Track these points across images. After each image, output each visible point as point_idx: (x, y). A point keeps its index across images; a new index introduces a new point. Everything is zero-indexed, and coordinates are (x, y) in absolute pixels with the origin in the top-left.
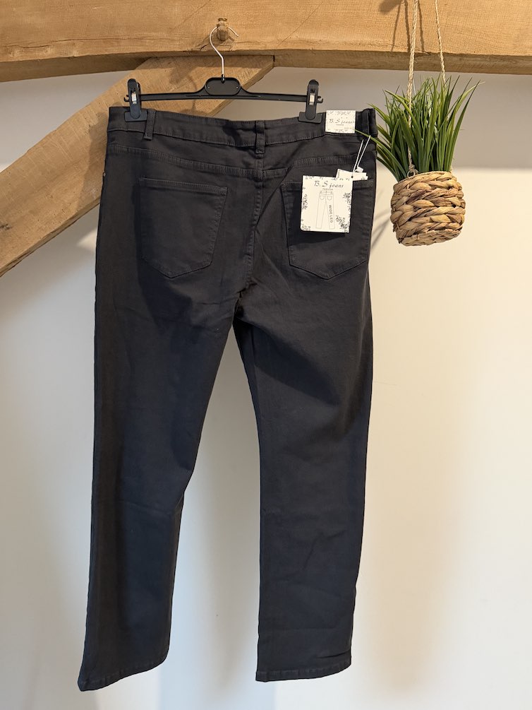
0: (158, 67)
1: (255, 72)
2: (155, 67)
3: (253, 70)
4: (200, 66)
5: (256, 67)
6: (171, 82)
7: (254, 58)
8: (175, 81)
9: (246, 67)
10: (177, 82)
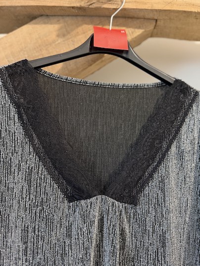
0: (47, 23)
1: (138, 32)
2: (45, 23)
3: (136, 30)
4: (86, 24)
5: (139, 28)
6: (58, 36)
7: (138, 21)
8: (62, 34)
9: (130, 27)
10: (64, 36)
